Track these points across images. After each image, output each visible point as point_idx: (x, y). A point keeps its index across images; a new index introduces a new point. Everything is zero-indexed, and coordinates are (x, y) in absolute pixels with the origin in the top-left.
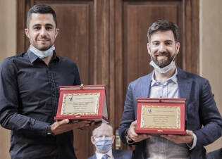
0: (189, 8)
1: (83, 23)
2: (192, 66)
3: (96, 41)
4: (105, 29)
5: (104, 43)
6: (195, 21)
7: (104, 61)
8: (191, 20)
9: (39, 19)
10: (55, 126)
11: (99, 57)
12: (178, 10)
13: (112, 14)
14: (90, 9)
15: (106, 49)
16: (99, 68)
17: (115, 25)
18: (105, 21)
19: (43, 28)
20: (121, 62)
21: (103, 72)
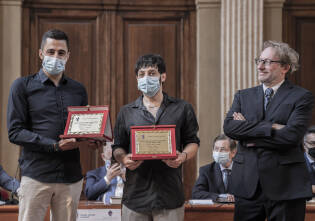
0: (187, 28)
1: (86, 42)
2: (190, 83)
3: (98, 59)
4: (107, 47)
5: (106, 61)
6: (192, 40)
7: (106, 78)
8: (189, 39)
9: (54, 44)
10: (62, 143)
11: (101, 75)
12: (177, 31)
13: (113, 33)
14: (93, 28)
15: (108, 67)
16: (101, 85)
17: (117, 43)
18: (106, 39)
19: (56, 54)
20: (122, 79)
21: (105, 88)
